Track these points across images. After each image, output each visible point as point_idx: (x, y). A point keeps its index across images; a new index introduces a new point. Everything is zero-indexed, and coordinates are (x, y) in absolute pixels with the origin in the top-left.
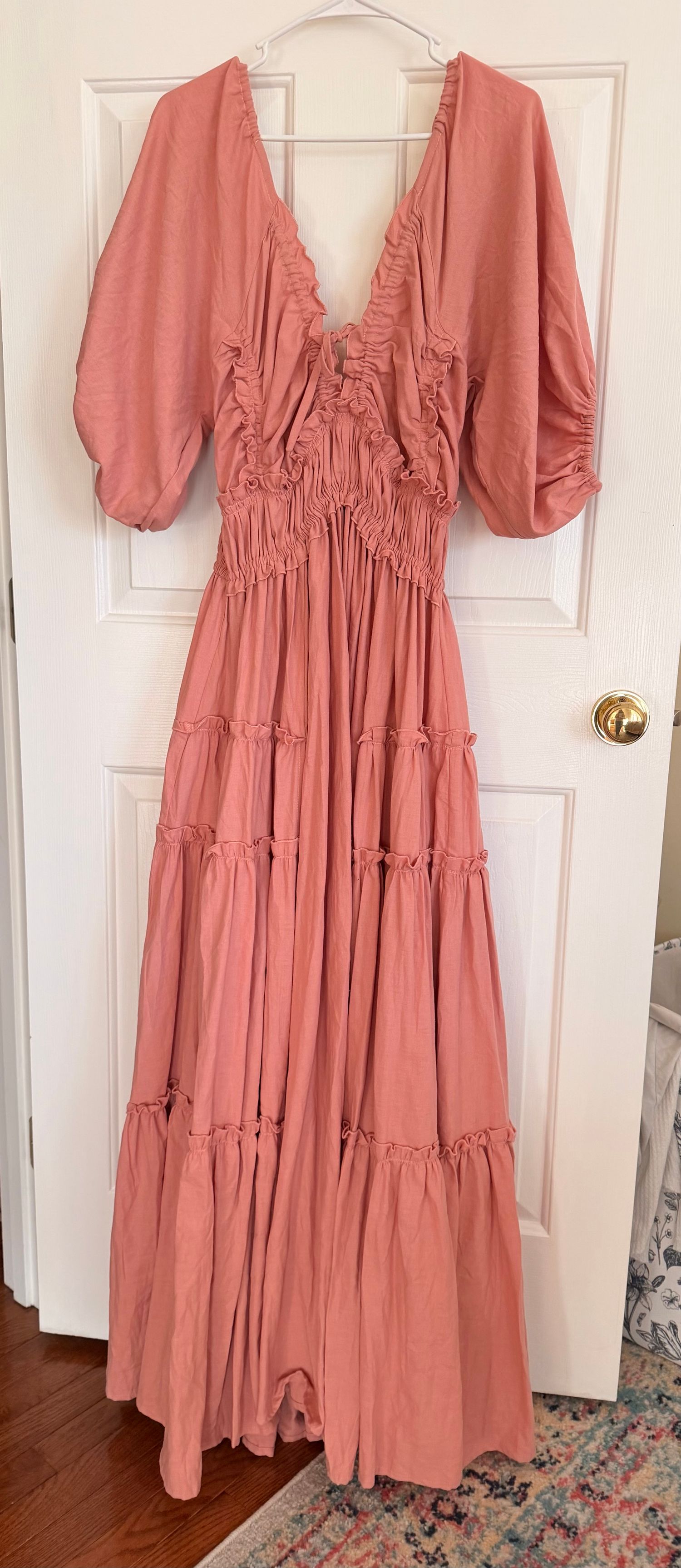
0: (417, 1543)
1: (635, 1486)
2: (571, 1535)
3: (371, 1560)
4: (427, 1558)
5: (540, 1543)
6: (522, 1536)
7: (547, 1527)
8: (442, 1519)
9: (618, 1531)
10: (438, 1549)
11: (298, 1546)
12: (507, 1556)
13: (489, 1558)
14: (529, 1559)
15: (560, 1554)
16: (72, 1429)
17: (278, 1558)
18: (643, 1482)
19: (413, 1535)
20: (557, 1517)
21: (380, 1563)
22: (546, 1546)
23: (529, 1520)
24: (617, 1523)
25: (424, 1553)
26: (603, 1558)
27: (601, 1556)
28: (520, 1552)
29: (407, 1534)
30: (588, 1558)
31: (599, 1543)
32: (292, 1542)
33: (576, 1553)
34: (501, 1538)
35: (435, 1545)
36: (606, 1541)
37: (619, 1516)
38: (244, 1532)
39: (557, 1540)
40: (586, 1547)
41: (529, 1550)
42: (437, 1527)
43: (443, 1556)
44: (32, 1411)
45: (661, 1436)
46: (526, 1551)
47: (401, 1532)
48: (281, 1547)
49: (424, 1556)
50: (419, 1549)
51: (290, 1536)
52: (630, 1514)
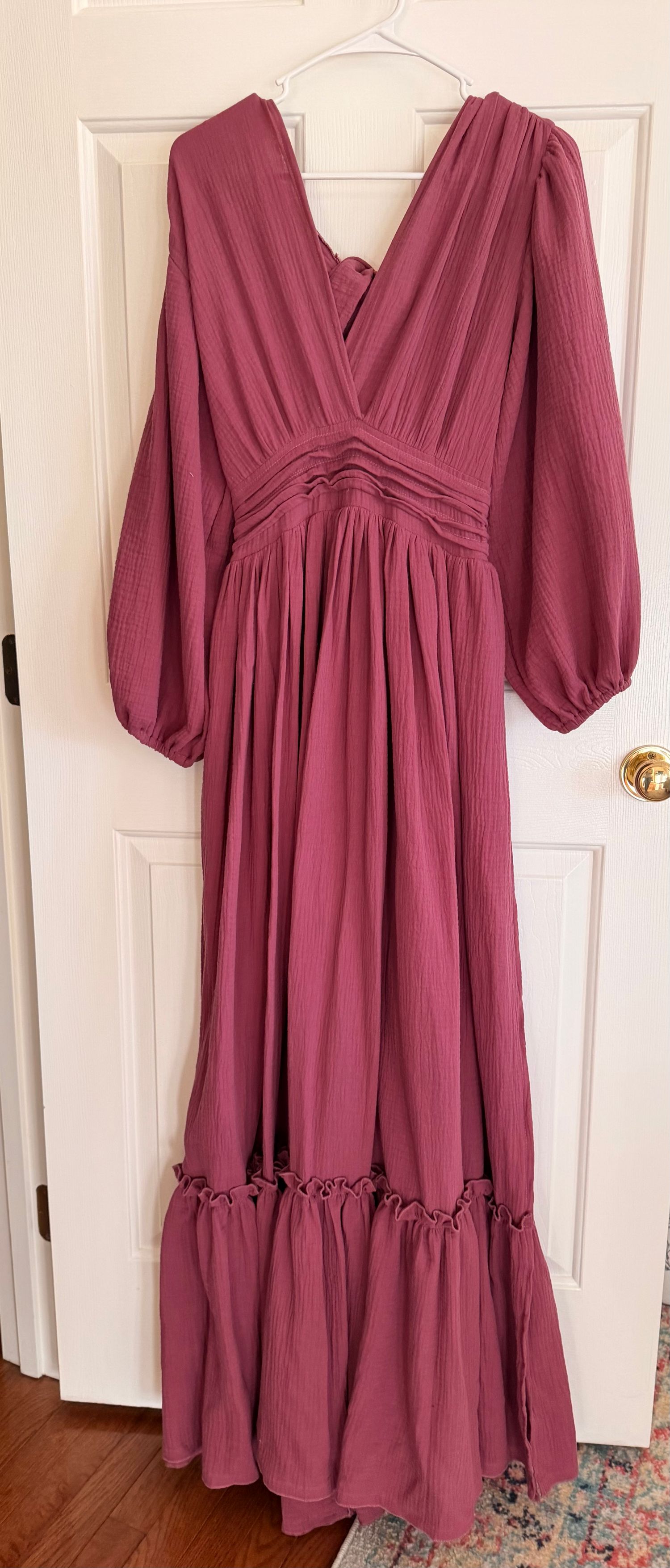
0: (506, 1511)
1: (661, 1414)
2: (628, 1470)
3: (473, 1537)
4: (520, 1522)
5: (606, 1484)
6: (589, 1481)
7: (607, 1468)
8: (518, 1484)
9: (662, 1457)
10: (526, 1512)
11: (405, 1542)
12: (584, 1502)
13: (570, 1507)
14: (603, 1500)
15: (626, 1488)
16: (141, 1488)
17: (392, 1558)
18: (665, 1408)
19: (499, 1505)
20: (611, 1458)
21: (483, 1538)
22: (612, 1485)
23: (590, 1466)
24: (659, 1450)
25: (515, 1518)
26: (661, 1483)
27: (657, 1481)
28: (593, 1495)
29: (494, 1506)
30: (649, 1486)
31: (653, 1472)
32: (398, 1540)
33: (639, 1484)
34: (574, 1487)
35: (522, 1508)
36: (658, 1467)
37: (658, 1443)
38: (352, 1543)
39: (618, 1478)
40: (644, 1477)
41: (600, 1492)
42: (516, 1492)
43: (533, 1516)
44: (92, 1480)
45: (663, 1366)
46: (598, 1493)
47: (488, 1505)
48: (391, 1546)
49: (517, 1521)
50: (510, 1516)
51: (394, 1535)
52: (666, 1439)
